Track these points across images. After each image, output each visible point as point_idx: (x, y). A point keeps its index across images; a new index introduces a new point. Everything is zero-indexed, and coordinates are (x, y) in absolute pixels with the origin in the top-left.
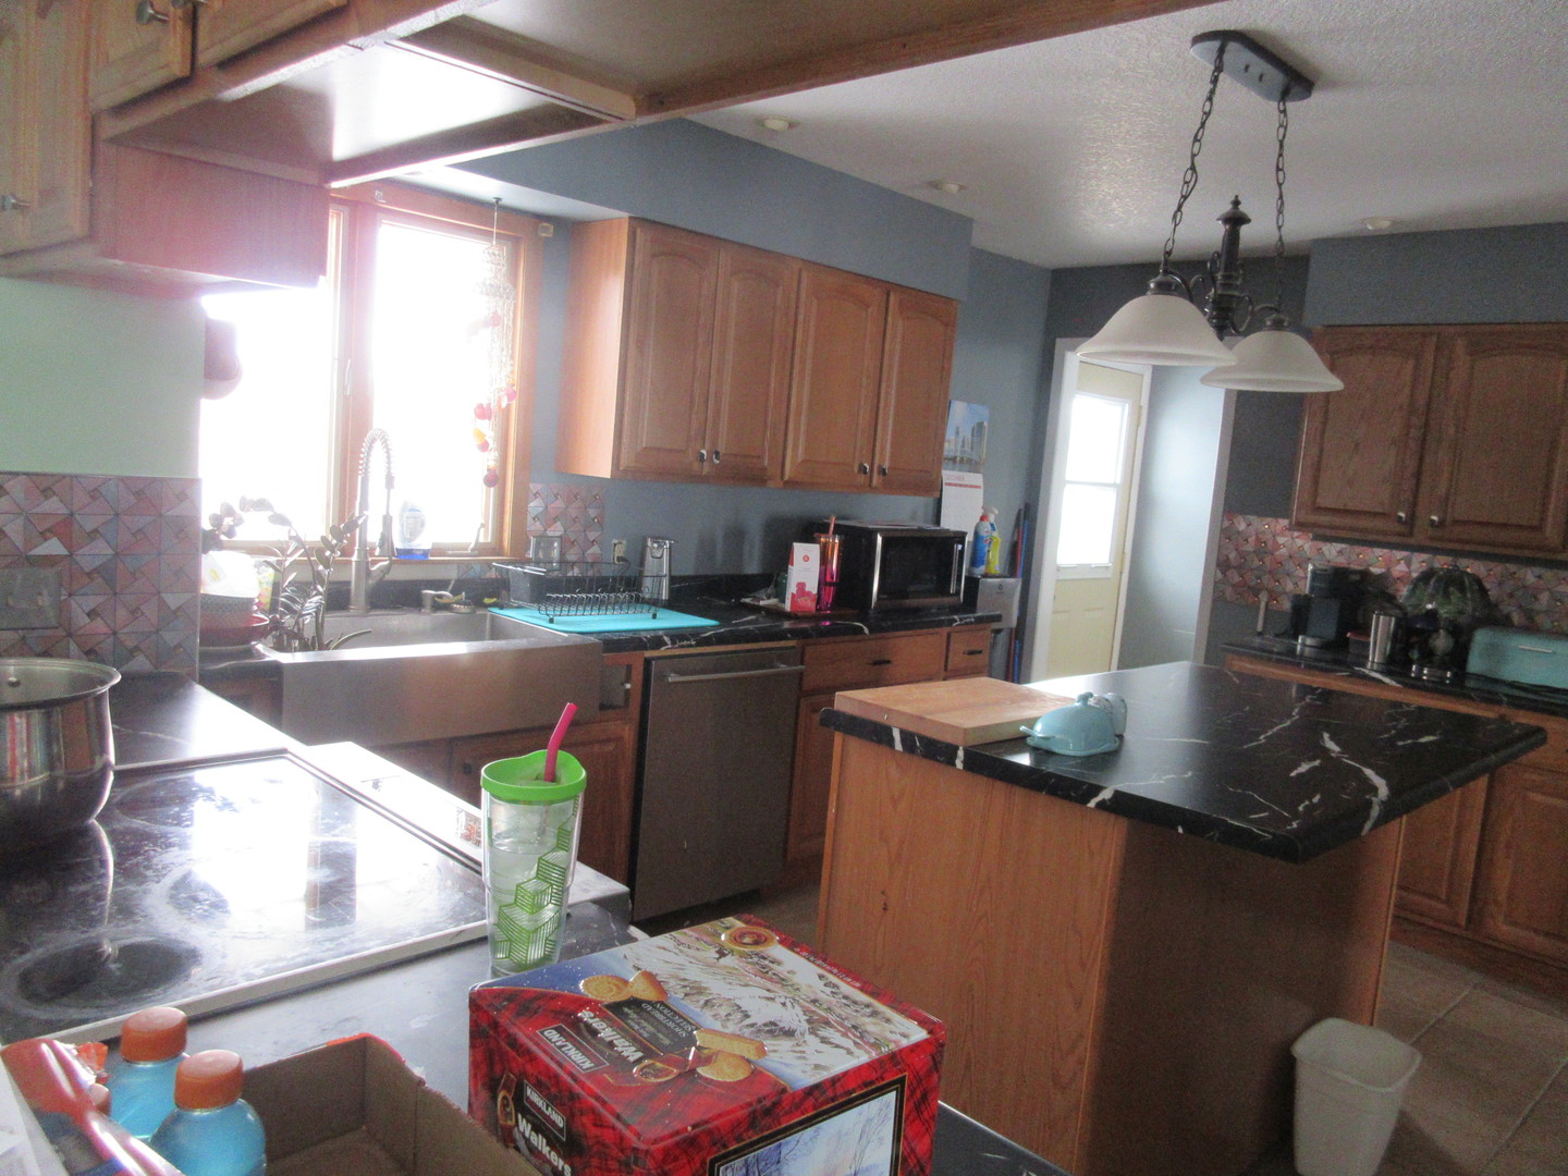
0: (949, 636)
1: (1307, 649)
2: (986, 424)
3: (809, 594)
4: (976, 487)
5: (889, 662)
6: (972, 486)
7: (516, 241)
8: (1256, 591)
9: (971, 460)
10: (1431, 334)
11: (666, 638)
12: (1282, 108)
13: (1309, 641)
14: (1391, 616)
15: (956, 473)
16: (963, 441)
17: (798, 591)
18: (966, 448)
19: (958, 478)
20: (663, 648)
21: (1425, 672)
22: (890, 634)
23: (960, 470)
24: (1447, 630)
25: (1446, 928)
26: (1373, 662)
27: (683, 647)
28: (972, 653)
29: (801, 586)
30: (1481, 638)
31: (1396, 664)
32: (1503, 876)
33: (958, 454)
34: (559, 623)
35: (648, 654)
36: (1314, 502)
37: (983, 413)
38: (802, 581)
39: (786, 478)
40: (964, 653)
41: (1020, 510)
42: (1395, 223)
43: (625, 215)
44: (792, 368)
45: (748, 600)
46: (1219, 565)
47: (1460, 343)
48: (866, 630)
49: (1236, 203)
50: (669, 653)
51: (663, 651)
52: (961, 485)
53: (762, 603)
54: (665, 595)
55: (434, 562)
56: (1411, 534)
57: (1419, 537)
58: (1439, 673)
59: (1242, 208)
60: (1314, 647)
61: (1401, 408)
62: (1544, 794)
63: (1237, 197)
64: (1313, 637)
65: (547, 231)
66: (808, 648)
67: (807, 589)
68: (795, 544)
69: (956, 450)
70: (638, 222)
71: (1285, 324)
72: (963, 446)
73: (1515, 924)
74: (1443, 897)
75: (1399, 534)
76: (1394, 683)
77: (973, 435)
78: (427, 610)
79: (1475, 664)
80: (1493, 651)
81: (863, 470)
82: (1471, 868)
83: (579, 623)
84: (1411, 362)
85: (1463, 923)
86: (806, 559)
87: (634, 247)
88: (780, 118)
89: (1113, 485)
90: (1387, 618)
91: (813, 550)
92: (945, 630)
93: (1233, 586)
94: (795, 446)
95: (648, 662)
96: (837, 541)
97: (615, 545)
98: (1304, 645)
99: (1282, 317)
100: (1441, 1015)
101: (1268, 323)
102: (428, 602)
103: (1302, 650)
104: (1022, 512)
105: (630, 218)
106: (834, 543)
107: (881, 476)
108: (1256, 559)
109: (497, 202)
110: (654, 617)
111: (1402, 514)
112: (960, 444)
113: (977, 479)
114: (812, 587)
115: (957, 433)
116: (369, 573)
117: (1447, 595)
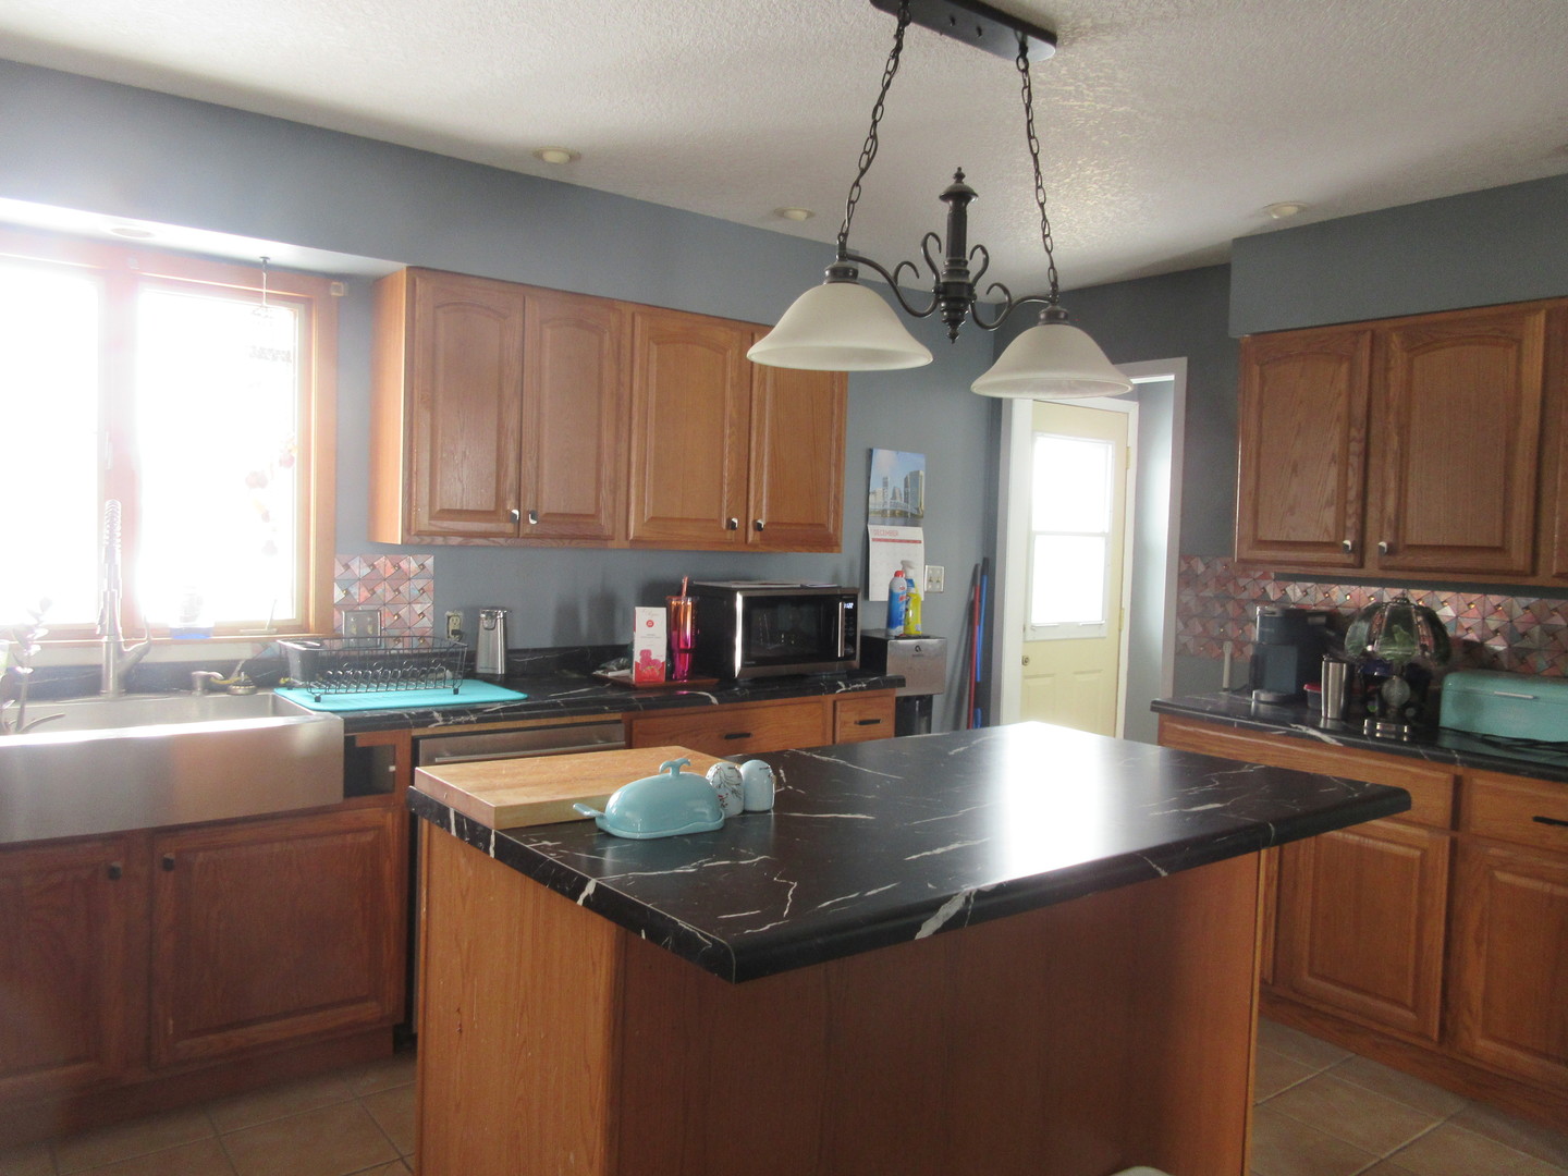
0: (835, 703)
1: (1262, 706)
2: (922, 473)
3: (655, 662)
4: (915, 542)
5: (748, 735)
6: (908, 541)
7: (308, 303)
8: (1220, 641)
9: (906, 513)
10: (1365, 332)
11: (436, 714)
12: (1022, 66)
13: (1264, 697)
14: (1341, 662)
15: (887, 528)
16: (894, 493)
17: (642, 660)
18: (898, 500)
19: (890, 533)
20: (433, 726)
21: (1378, 727)
22: (747, 704)
23: (893, 524)
24: (1400, 676)
25: (1414, 1040)
26: (1326, 718)
27: (459, 723)
28: (862, 723)
29: (646, 654)
30: (1452, 685)
31: (1349, 720)
32: (1474, 979)
33: (888, 507)
34: (325, 702)
35: (417, 732)
36: (1255, 535)
37: (917, 462)
38: (646, 648)
39: (631, 537)
40: (856, 723)
41: (976, 566)
42: (1302, 210)
43: (403, 266)
44: (630, 418)
45: (599, 672)
46: (1179, 614)
47: (1395, 339)
48: (714, 700)
49: (959, 176)
50: (438, 731)
51: (431, 729)
52: (893, 541)
53: (610, 674)
54: (500, 670)
55: (215, 642)
56: (1361, 565)
57: (1371, 568)
58: (1393, 728)
59: (967, 182)
60: (1267, 703)
61: (1338, 419)
62: (1513, 873)
63: (960, 169)
64: (1269, 691)
65: (338, 291)
66: (635, 722)
67: (653, 657)
68: (637, 609)
69: (885, 503)
70: (415, 271)
71: (1062, 316)
72: (894, 497)
73: (1495, 1039)
74: (1409, 1002)
75: (1346, 566)
76: (1334, 742)
77: (906, 486)
78: (198, 693)
79: (1449, 716)
80: (1466, 700)
81: (731, 526)
82: (1438, 968)
83: (345, 701)
84: (1344, 368)
85: (1435, 1036)
86: (650, 624)
87: (414, 297)
88: (557, 149)
89: (1102, 534)
90: (1338, 665)
91: (659, 614)
92: (830, 698)
93: (1195, 637)
94: (641, 500)
95: (415, 742)
96: (689, 603)
97: (449, 618)
98: (1258, 701)
99: (1058, 308)
100: (1383, 1157)
101: (1042, 316)
102: (199, 684)
103: (1257, 708)
104: (979, 568)
105: (409, 268)
106: (686, 607)
107: (758, 533)
108: (1217, 605)
109: (265, 261)
110: (456, 692)
111: (1348, 542)
112: (890, 496)
113: (917, 533)
114: (660, 653)
115: (885, 484)
116: (120, 654)
117: (1389, 634)
